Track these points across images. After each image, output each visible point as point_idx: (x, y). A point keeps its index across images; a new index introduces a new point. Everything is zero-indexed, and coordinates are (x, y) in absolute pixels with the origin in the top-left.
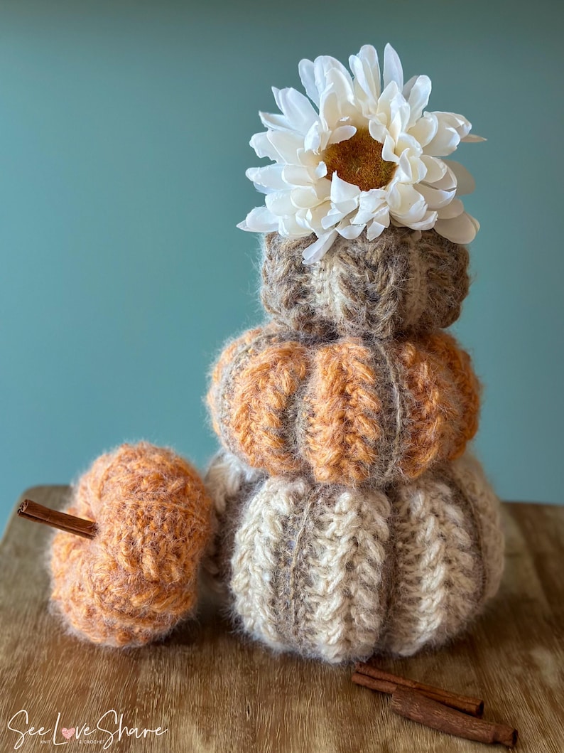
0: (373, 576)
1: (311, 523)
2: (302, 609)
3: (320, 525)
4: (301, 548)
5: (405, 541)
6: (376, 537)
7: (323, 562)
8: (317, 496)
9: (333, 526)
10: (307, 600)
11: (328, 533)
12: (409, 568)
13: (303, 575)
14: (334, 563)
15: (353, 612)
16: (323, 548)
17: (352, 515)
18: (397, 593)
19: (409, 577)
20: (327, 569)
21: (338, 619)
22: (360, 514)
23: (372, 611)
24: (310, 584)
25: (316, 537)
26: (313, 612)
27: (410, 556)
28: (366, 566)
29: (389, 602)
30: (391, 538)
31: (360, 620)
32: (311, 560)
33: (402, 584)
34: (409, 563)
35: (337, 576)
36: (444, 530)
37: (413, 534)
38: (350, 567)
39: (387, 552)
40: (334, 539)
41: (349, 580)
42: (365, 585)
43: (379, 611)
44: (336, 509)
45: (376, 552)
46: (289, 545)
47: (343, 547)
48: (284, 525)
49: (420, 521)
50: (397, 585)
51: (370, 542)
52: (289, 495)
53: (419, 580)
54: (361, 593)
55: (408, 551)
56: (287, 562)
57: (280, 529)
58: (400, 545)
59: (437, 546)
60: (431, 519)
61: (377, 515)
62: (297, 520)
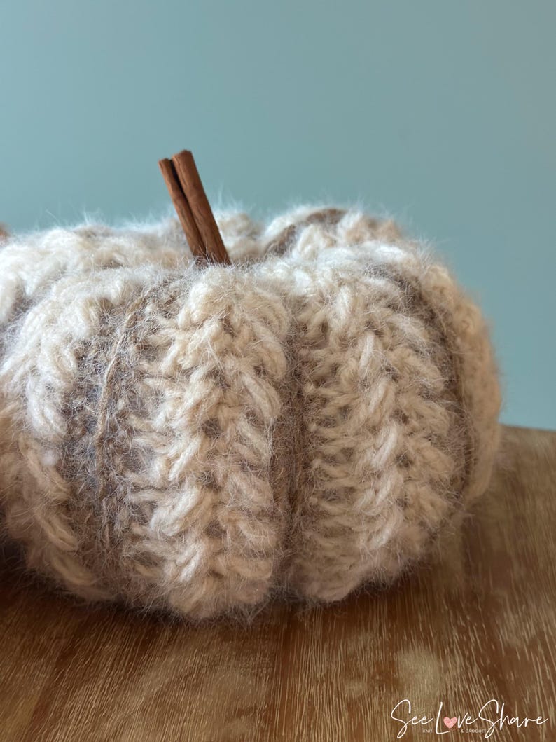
0: (261, 445)
1: (132, 349)
2: (122, 516)
3: (149, 350)
4: (114, 397)
5: (320, 382)
6: (259, 371)
7: (158, 422)
8: (144, 303)
9: (174, 350)
10: (131, 498)
12: (328, 432)
13: (121, 449)
14: (179, 422)
15: (222, 514)
16: (157, 393)
17: (212, 327)
18: (309, 482)
19: (330, 449)
20: (168, 434)
21: (195, 533)
22: (227, 326)
23: (261, 514)
24: (134, 466)
25: (141, 375)
26: (145, 521)
27: (329, 411)
28: (245, 427)
29: (293, 499)
30: (296, 375)
31: (238, 535)
32: (134, 421)
33: (317, 463)
34: (328, 422)
35: (186, 448)
37: (335, 369)
38: (211, 428)
39: (287, 401)
40: (179, 374)
41: (212, 454)
42: (244, 466)
43: (272, 516)
44: (181, 318)
45: (264, 399)
46: (89, 392)
47: (196, 390)
48: (80, 358)
49: (346, 342)
50: (306, 465)
51: (248, 379)
52: (91, 303)
53: (349, 453)
54: (237, 480)
55: (325, 401)
56: (88, 427)
57: (71, 364)
58: (309, 389)
59: (380, 390)
60: (370, 339)
61: (260, 329)
62: (104, 346)
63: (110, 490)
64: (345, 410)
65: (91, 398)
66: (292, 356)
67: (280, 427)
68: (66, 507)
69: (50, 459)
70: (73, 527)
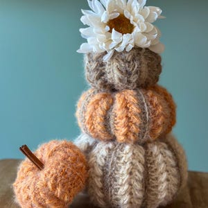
0: (140, 177)
1: (115, 158)
2: (113, 190)
3: (119, 158)
4: (112, 167)
5: (151, 164)
6: (139, 162)
7: (121, 172)
9: (124, 158)
10: (115, 187)
11: (122, 161)
12: (153, 174)
13: (113, 177)
14: (125, 172)
15: (132, 190)
16: (120, 167)
17: (130, 154)
18: (149, 184)
19: (153, 177)
20: (123, 175)
21: (127, 194)
22: (133, 154)
23: (140, 190)
24: (116, 181)
25: (117, 163)
26: (117, 192)
27: (153, 170)
28: (137, 173)
29: (146, 187)
30: (146, 163)
31: (135, 194)
32: (116, 172)
33: (151, 180)
34: (153, 172)
35: (126, 177)
36: (165, 159)
37: (154, 161)
38: (131, 173)
39: (144, 167)
40: (125, 163)
41: (131, 178)
42: (137, 180)
43: (142, 190)
44: (124, 152)
45: (141, 168)
46: (107, 166)
47: (128, 166)
48: (105, 160)
49: (156, 156)
50: (148, 180)
51: (138, 164)
52: (106, 149)
53: (157, 178)
54: (135, 183)
55: (152, 168)
56: (107, 173)
57: (104, 161)
58: (149, 165)
59: (163, 166)
60: (160, 155)
61: (140, 154)
62: (110, 157)
63: (111, 185)
64: (156, 169)
65: (108, 168)
66: (145, 159)
67: (144, 173)
68: (102, 189)
69: (99, 179)
70: (103, 193)
